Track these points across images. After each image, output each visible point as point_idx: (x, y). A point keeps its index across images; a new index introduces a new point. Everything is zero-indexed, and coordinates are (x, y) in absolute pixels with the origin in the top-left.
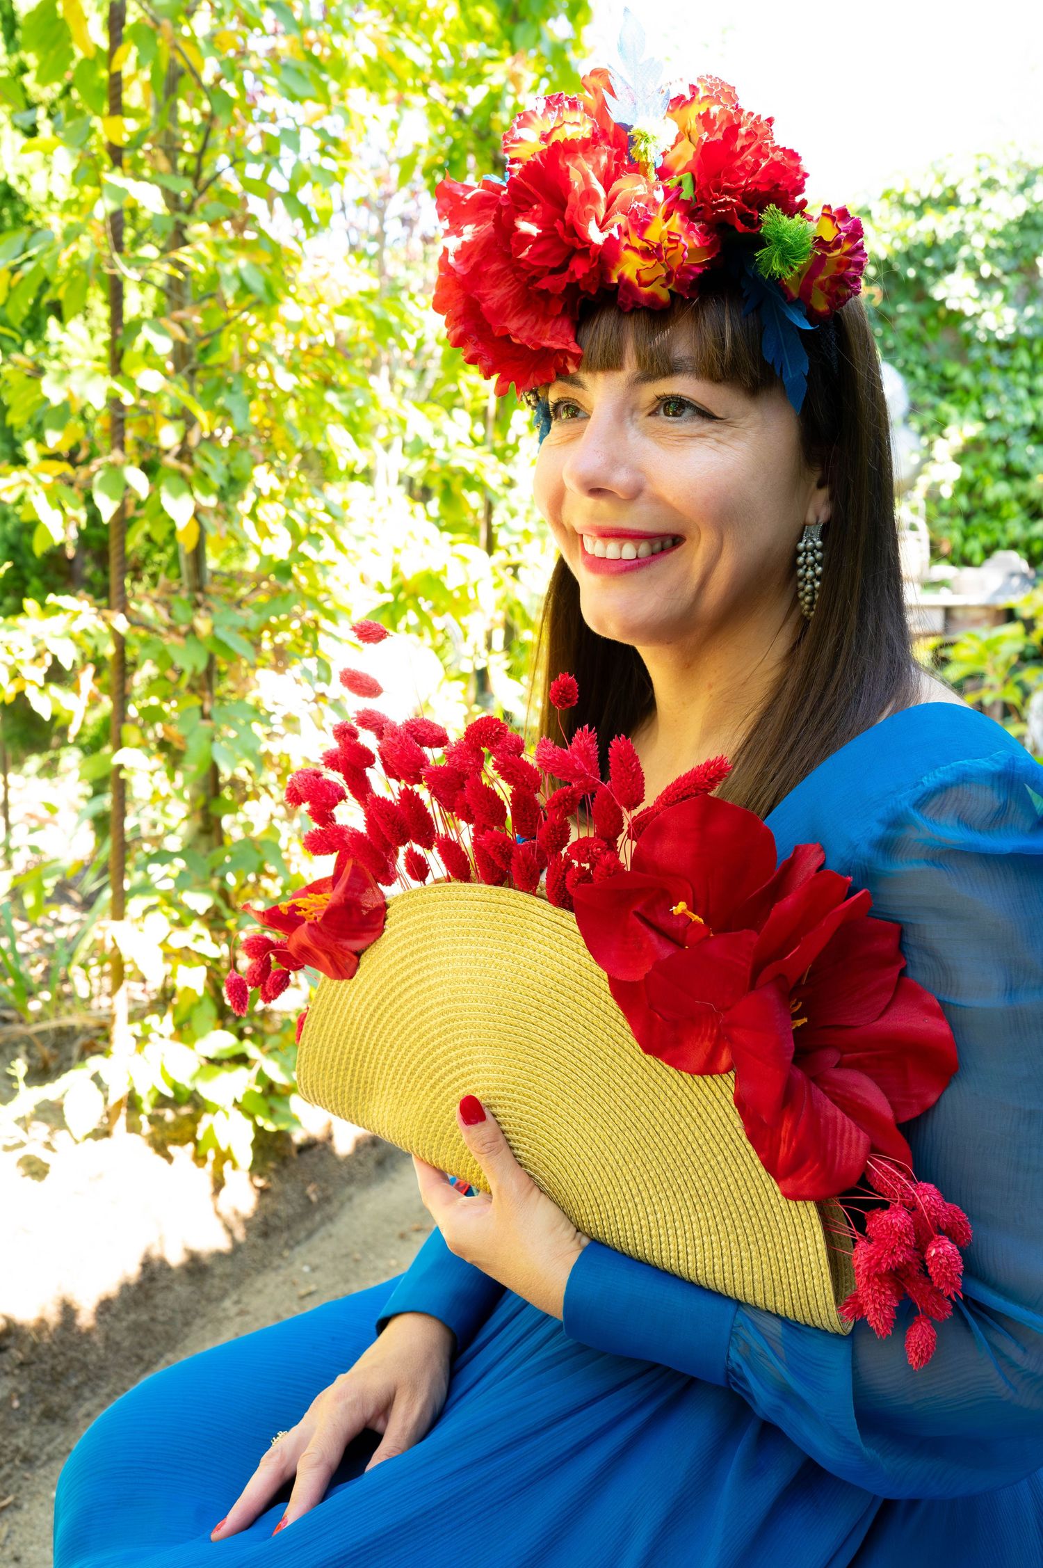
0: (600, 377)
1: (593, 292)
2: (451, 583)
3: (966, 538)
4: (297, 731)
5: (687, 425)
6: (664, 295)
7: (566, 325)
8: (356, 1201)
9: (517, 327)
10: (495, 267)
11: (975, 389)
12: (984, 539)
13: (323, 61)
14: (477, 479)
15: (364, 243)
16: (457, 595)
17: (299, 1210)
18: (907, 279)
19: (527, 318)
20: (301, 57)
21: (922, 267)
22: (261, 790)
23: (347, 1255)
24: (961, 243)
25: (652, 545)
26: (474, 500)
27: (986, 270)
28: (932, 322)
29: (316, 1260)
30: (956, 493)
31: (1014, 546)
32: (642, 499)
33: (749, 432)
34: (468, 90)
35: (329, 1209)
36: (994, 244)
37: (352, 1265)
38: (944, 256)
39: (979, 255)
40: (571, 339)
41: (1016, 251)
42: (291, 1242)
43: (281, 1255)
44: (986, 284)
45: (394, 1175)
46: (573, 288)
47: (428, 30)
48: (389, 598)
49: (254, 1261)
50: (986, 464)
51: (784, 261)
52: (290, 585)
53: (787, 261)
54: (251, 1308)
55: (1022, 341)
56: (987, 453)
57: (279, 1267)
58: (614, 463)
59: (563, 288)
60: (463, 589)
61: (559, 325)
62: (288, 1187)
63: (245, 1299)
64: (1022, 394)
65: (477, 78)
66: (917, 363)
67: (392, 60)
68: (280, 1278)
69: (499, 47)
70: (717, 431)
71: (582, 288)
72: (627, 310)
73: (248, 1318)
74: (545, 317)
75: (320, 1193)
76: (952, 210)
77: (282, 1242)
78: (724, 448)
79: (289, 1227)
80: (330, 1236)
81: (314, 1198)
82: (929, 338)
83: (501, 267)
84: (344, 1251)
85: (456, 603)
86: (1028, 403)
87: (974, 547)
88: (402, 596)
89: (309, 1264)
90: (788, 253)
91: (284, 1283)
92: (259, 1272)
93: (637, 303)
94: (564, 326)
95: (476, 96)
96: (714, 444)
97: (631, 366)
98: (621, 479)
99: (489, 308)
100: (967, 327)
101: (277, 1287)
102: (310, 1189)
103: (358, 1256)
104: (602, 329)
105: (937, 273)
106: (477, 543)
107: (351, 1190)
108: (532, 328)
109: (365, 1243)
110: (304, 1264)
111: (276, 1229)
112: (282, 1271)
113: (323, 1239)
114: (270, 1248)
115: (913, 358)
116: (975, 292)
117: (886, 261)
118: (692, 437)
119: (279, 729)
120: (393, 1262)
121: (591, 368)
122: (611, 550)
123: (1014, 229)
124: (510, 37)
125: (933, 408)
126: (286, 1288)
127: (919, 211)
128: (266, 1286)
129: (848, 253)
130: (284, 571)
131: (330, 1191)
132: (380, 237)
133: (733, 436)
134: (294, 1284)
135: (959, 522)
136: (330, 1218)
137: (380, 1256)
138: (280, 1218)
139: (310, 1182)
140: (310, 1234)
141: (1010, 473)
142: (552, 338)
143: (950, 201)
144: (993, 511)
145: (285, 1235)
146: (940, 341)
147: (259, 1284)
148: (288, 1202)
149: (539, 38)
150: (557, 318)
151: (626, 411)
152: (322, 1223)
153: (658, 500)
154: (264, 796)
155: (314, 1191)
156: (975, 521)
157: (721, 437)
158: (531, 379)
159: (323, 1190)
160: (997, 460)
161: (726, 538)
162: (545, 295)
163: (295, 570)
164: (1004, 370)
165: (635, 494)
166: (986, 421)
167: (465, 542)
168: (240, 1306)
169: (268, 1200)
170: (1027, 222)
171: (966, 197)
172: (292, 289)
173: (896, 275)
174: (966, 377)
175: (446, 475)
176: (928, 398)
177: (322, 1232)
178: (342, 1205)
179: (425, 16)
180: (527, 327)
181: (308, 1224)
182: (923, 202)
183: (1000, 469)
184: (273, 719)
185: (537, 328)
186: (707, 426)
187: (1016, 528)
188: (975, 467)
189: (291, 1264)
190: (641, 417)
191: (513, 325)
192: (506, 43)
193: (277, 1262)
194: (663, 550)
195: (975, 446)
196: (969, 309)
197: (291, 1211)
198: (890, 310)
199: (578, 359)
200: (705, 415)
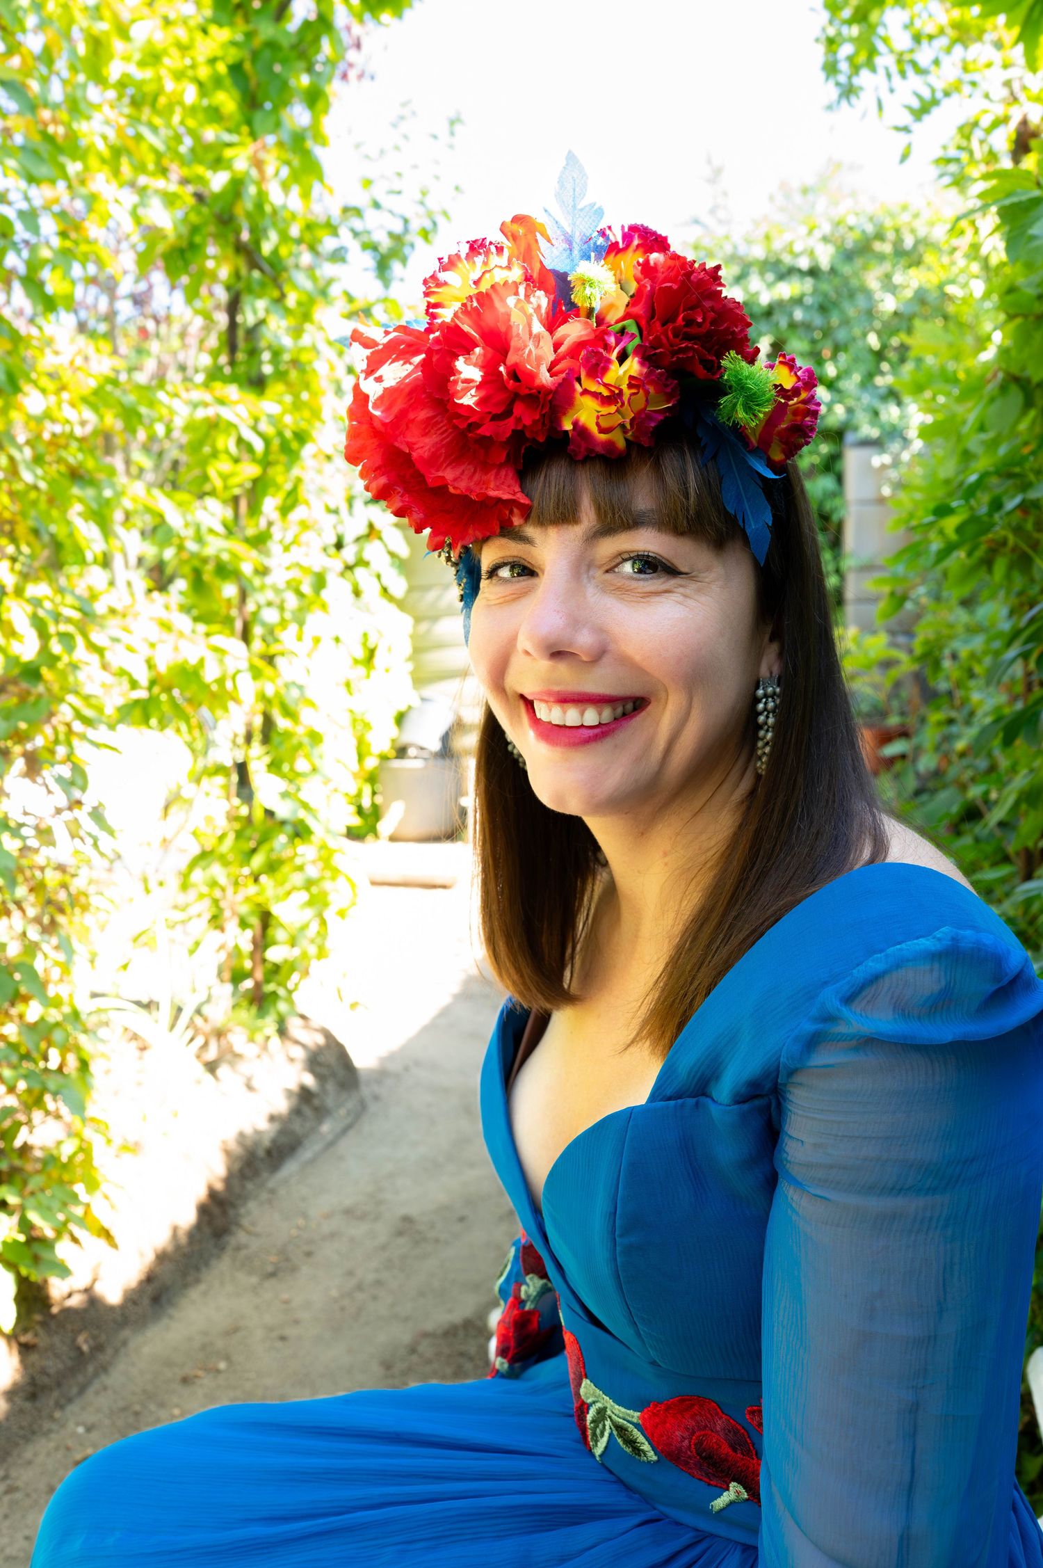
0: (553, 532)
1: (541, 439)
2: (210, 674)
4: (52, 843)
6: (621, 444)
7: (511, 475)
8: (132, 1345)
9: (457, 478)
10: (423, 414)
13: (60, 140)
14: (230, 567)
15: (92, 323)
16: (214, 688)
17: (69, 1363)
19: (462, 468)
20: (37, 138)
22: (12, 907)
23: (124, 1409)
25: (614, 709)
26: (229, 590)
29: (91, 1418)
32: (606, 660)
33: (714, 587)
34: (208, 174)
35: (103, 1358)
37: (131, 1419)
40: (517, 489)
42: (63, 1401)
43: (51, 1418)
45: (171, 1311)
46: (518, 436)
47: (167, 112)
48: (142, 694)
49: (21, 1428)
51: (748, 409)
52: (41, 688)
53: (750, 408)
54: (19, 1483)
57: (50, 1431)
58: (575, 623)
59: (509, 434)
60: (221, 681)
61: (503, 473)
62: (56, 1340)
63: (13, 1473)
65: (218, 163)
67: (131, 144)
68: (52, 1445)
69: (238, 132)
70: (681, 586)
71: (528, 435)
72: (580, 458)
73: (18, 1496)
74: (485, 467)
75: (91, 1342)
77: (52, 1403)
78: (690, 602)
79: (59, 1385)
80: (105, 1388)
81: (85, 1348)
83: (431, 414)
84: (121, 1404)
85: (214, 695)
88: (156, 690)
89: (83, 1424)
90: (751, 400)
91: (57, 1449)
92: (27, 1440)
93: (592, 451)
94: (508, 475)
95: (218, 181)
96: (681, 598)
97: (587, 522)
98: (584, 640)
99: (421, 457)
101: (48, 1455)
102: (81, 1339)
103: (137, 1408)
104: (552, 480)
106: (233, 633)
107: (126, 1333)
108: (471, 478)
109: (144, 1391)
110: (78, 1424)
111: (45, 1389)
112: (53, 1436)
113: (97, 1393)
114: (40, 1411)
118: (660, 593)
119: (32, 843)
120: (176, 1411)
121: (542, 522)
122: (571, 716)
124: (249, 123)
126: (59, 1455)
128: (36, 1455)
129: (805, 402)
130: (32, 673)
131: (103, 1338)
132: (110, 316)
133: (699, 590)
134: (68, 1449)
136: (104, 1369)
137: (162, 1405)
138: (48, 1375)
139: (80, 1331)
140: (83, 1389)
142: (498, 488)
145: (55, 1394)
147: (28, 1454)
148: (57, 1356)
149: (278, 125)
150: (500, 466)
151: (582, 566)
152: (96, 1375)
153: (625, 661)
154: (16, 914)
155: (86, 1341)
157: (688, 592)
158: (471, 531)
159: (94, 1338)
161: (695, 700)
162: (485, 442)
163: (45, 671)
165: (599, 655)
167: (220, 633)
168: (8, 1482)
169: (34, 1357)
172: (33, 376)
175: (196, 563)
177: (96, 1385)
178: (117, 1351)
179: (162, 101)
180: (465, 477)
181: (80, 1378)
184: (25, 831)
185: (476, 477)
186: (673, 582)
189: (63, 1426)
190: (599, 574)
191: (449, 474)
192: (245, 129)
193: (47, 1425)
194: (625, 715)
197: (60, 1366)
199: (526, 513)
200: (671, 572)
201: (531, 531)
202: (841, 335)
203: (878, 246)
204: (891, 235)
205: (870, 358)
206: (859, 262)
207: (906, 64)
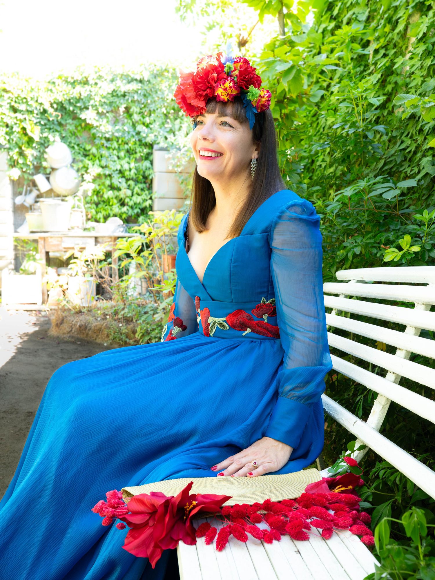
0: (210, 115)
1: (211, 97)
3: (97, 213)
5: (227, 128)
6: (226, 100)
7: (204, 103)
9: (193, 102)
10: (190, 88)
11: (98, 155)
12: (104, 213)
18: (69, 110)
19: (195, 100)
21: (75, 106)
24: (91, 99)
27: (100, 110)
28: (79, 128)
30: (93, 195)
31: (115, 216)
32: (215, 142)
36: (103, 100)
38: (84, 103)
39: (97, 104)
40: (205, 106)
41: (111, 103)
44: (101, 115)
50: (103, 184)
51: (252, 97)
55: (114, 138)
56: (103, 180)
58: (209, 134)
59: (205, 94)
64: (116, 158)
66: (75, 144)
70: (233, 130)
71: (209, 95)
72: (217, 101)
74: (199, 101)
76: (86, 86)
82: (78, 134)
83: (192, 89)
86: (118, 161)
87: (100, 216)
90: (253, 95)
93: (220, 100)
96: (232, 132)
97: (217, 114)
98: (210, 138)
99: (187, 97)
100: (93, 131)
104: (212, 105)
105: (81, 109)
115: (73, 141)
116: (97, 118)
117: (61, 102)
118: (228, 130)
121: (208, 113)
123: (110, 96)
125: (82, 161)
127: (73, 84)
133: (236, 131)
135: (94, 206)
141: (112, 187)
143: (86, 82)
144: (107, 202)
146: (83, 136)
150: (202, 101)
151: (214, 123)
156: (100, 206)
160: (108, 182)
161: (232, 155)
162: (200, 95)
164: (108, 148)
166: (103, 167)
170: (115, 94)
171: (91, 82)
173: (65, 109)
174: (94, 150)
176: (80, 157)
180: (195, 102)
182: (74, 82)
183: (109, 186)
185: (197, 103)
186: (231, 129)
187: (116, 209)
188: (99, 185)
190: (217, 125)
194: (218, 156)
195: (99, 176)
196: (95, 124)
198: (63, 122)
199: (205, 111)
200: (231, 126)
201: (206, 115)
202: (152, 107)
203: (166, 74)
204: (171, 71)
205: (163, 117)
206: (159, 79)
207: (204, 12)
